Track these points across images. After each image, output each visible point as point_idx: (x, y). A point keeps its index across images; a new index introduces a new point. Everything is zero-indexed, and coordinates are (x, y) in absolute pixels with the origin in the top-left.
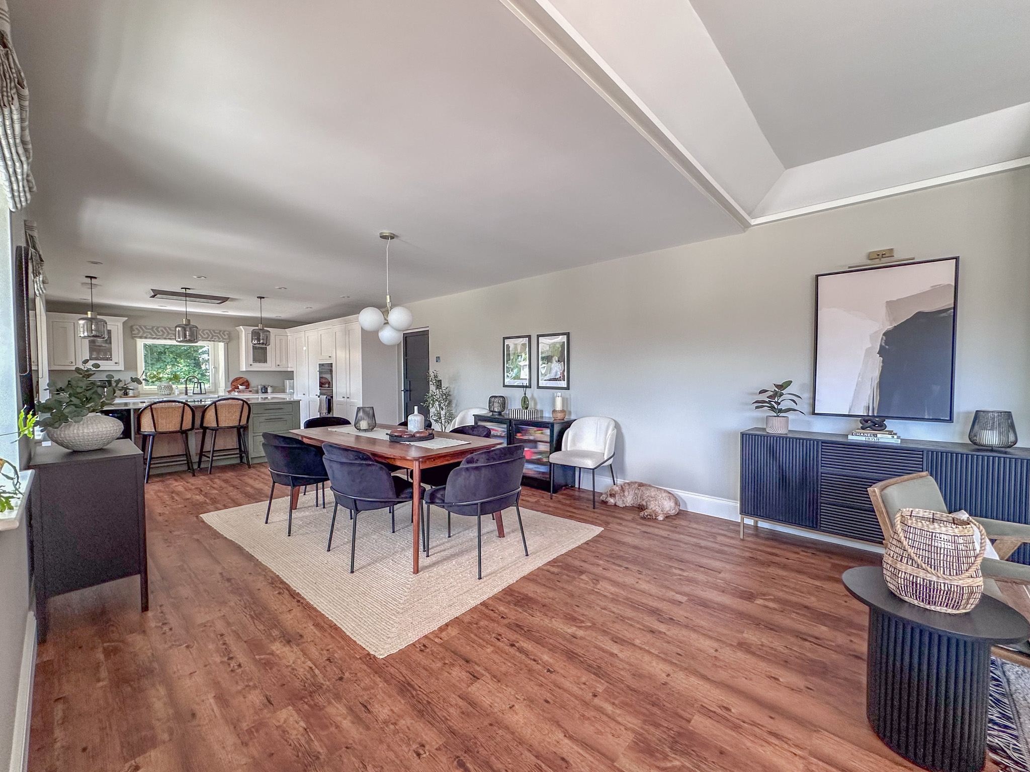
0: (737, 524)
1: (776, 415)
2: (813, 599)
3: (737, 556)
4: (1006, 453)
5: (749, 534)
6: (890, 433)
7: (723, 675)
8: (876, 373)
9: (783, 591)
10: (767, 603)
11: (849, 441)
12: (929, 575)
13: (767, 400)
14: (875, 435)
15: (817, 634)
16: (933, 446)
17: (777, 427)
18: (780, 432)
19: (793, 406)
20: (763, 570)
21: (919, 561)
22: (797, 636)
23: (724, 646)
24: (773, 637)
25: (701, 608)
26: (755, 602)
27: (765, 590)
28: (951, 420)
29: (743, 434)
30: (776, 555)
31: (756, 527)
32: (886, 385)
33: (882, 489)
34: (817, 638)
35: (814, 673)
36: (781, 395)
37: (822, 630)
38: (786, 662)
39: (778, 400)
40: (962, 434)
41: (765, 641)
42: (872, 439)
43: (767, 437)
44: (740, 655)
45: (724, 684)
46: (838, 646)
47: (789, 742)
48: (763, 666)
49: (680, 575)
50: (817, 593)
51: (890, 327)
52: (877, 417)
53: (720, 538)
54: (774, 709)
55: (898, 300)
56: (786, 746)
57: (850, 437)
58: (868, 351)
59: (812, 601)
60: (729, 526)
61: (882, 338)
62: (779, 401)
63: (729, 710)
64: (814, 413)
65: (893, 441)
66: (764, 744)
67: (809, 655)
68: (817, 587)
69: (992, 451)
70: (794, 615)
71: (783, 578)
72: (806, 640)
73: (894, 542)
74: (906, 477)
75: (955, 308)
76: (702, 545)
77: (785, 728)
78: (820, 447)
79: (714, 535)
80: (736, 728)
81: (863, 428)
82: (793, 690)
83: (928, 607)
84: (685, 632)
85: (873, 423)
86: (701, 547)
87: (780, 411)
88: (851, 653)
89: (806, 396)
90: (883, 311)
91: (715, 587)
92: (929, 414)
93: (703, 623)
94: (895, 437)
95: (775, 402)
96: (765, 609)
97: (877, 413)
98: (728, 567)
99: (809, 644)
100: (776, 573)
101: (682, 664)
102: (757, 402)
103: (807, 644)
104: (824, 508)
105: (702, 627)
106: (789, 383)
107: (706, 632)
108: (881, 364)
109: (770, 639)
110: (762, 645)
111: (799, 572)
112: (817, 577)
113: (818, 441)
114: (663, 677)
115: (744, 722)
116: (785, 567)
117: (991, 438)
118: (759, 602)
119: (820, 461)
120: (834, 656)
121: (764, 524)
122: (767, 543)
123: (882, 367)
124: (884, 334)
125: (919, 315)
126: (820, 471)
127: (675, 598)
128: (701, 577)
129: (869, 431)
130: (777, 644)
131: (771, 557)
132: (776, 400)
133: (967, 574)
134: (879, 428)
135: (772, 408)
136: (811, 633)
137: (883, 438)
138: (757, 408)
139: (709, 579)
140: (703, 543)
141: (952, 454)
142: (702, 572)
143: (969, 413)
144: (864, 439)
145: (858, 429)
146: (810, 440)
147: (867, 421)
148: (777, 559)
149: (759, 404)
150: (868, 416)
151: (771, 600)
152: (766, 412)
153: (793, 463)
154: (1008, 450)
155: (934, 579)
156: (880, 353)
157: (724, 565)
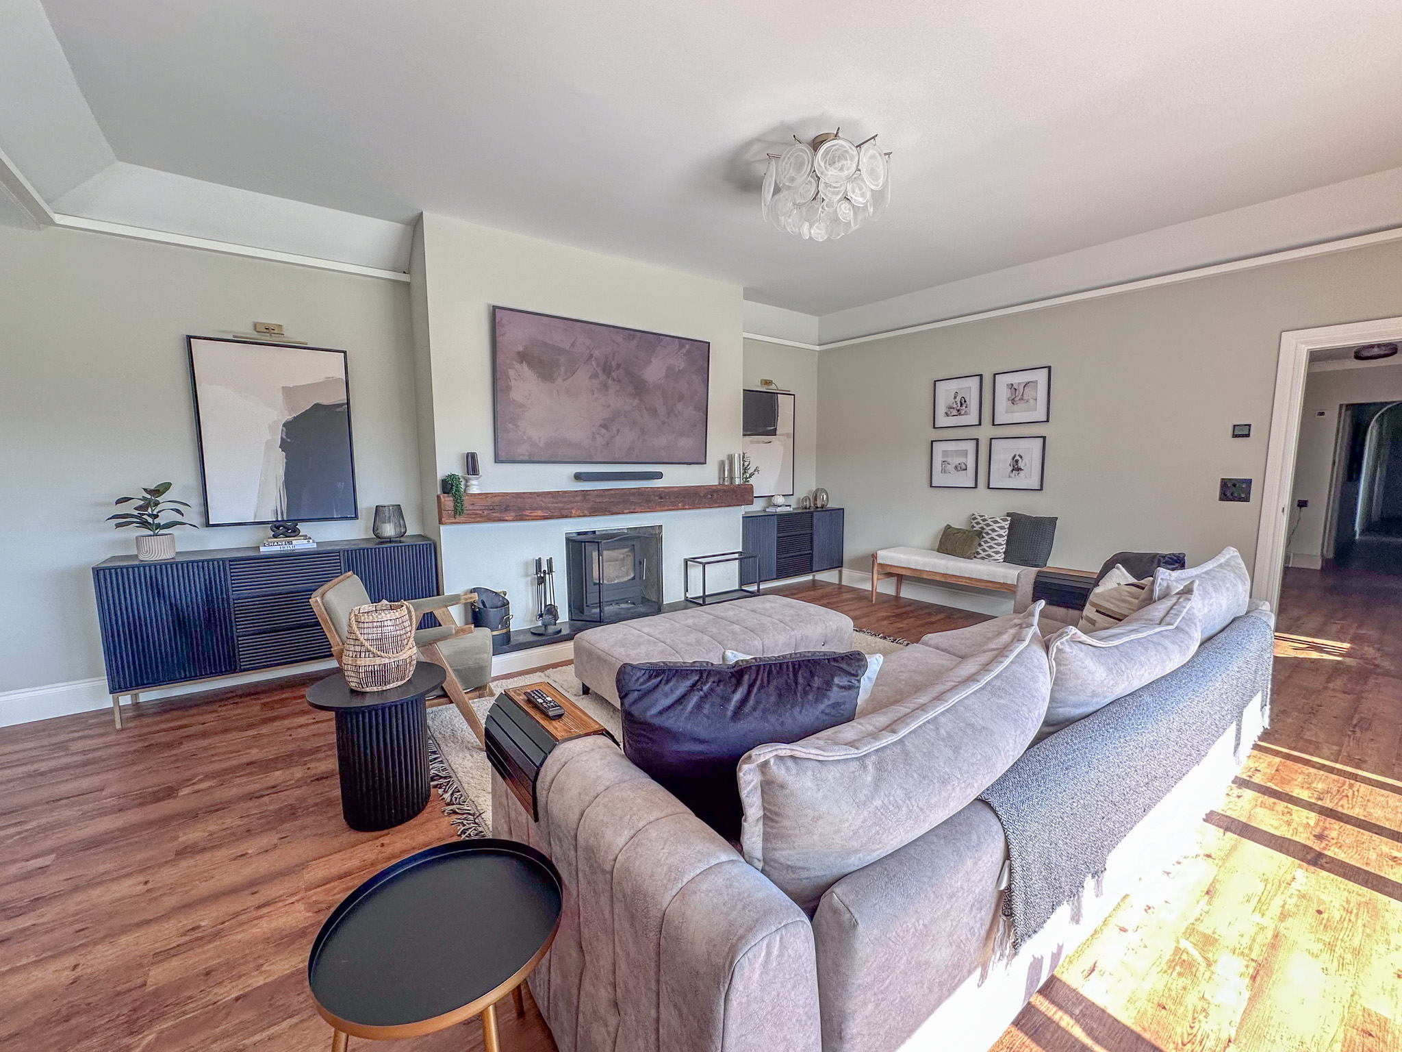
0: (109, 712)
1: (152, 533)
2: (254, 751)
3: (123, 755)
4: (400, 542)
5: (131, 718)
6: (305, 537)
7: (170, 901)
8: (281, 471)
9: (214, 762)
10: (196, 787)
11: (262, 553)
12: (383, 659)
13: (136, 513)
14: (290, 543)
15: (272, 783)
16: (347, 545)
17: (159, 550)
18: (164, 557)
19: (178, 518)
20: (174, 752)
21: (375, 651)
22: (251, 799)
23: (156, 869)
24: (221, 818)
25: (92, 851)
26: (179, 794)
27: (187, 774)
28: (356, 517)
29: (97, 572)
30: (185, 726)
31: (136, 705)
32: (293, 482)
33: (323, 596)
34: (274, 787)
35: (283, 821)
36: (157, 504)
37: (278, 776)
38: (249, 831)
39: (153, 511)
40: (366, 529)
41: (212, 828)
42: (288, 548)
43: (144, 567)
44: (184, 864)
45: (178, 908)
46: (298, 780)
47: (282, 898)
48: (223, 853)
49: (19, 833)
50: (257, 744)
51: (290, 417)
52: (288, 521)
53: (76, 746)
54: (252, 885)
55: (294, 387)
56: (281, 904)
57: (262, 549)
58: (268, 445)
59: (255, 754)
60: (87, 721)
61: (282, 430)
62: (155, 513)
63: (199, 927)
64: (208, 525)
65: (309, 546)
66: (255, 922)
67: (271, 808)
68: (254, 737)
69: (391, 542)
70: (238, 781)
71: (205, 749)
72: (263, 796)
73: (352, 642)
74: (336, 580)
75: (348, 403)
76: (42, 769)
77: (273, 891)
78: (228, 566)
79: (62, 746)
80: (216, 936)
81: (275, 536)
82: (267, 851)
83: (384, 688)
84: (79, 897)
85: (285, 528)
86: (43, 774)
87: (159, 526)
88: (312, 779)
89: (195, 501)
90: (280, 397)
91: (103, 813)
92: (337, 515)
93: (101, 868)
94: (311, 541)
95: (149, 515)
96: (196, 795)
97: (287, 517)
98: (111, 775)
99: (267, 797)
100: (195, 747)
101: (94, 937)
102: (113, 517)
103: (266, 799)
104: (243, 642)
105: (105, 873)
106: (167, 486)
107: (115, 875)
108: (285, 460)
109: (219, 822)
110: (211, 835)
111: (225, 731)
112: (250, 726)
113: (223, 560)
114: (68, 976)
115: (223, 923)
116: (204, 735)
117: (389, 530)
118: (185, 791)
119: (230, 586)
120: (297, 793)
121: (148, 696)
122: (168, 716)
123: (286, 463)
124: (284, 425)
125: (317, 406)
126: (231, 597)
127: (29, 869)
128: (65, 813)
129: (282, 539)
130: (231, 820)
131: (179, 732)
132: (150, 511)
133: (408, 647)
134: (292, 534)
135: (145, 524)
136: (266, 785)
137: (299, 545)
138: (118, 525)
139: (85, 807)
140: (43, 766)
141: (364, 550)
142: (66, 805)
143: (370, 508)
144: (278, 548)
145: (269, 538)
146: (213, 560)
147: (278, 528)
148: (192, 730)
149: (122, 521)
150: (278, 521)
151: (201, 781)
152: (134, 532)
153: (191, 595)
154: (402, 539)
155: (387, 661)
156: (284, 445)
157: (104, 776)
